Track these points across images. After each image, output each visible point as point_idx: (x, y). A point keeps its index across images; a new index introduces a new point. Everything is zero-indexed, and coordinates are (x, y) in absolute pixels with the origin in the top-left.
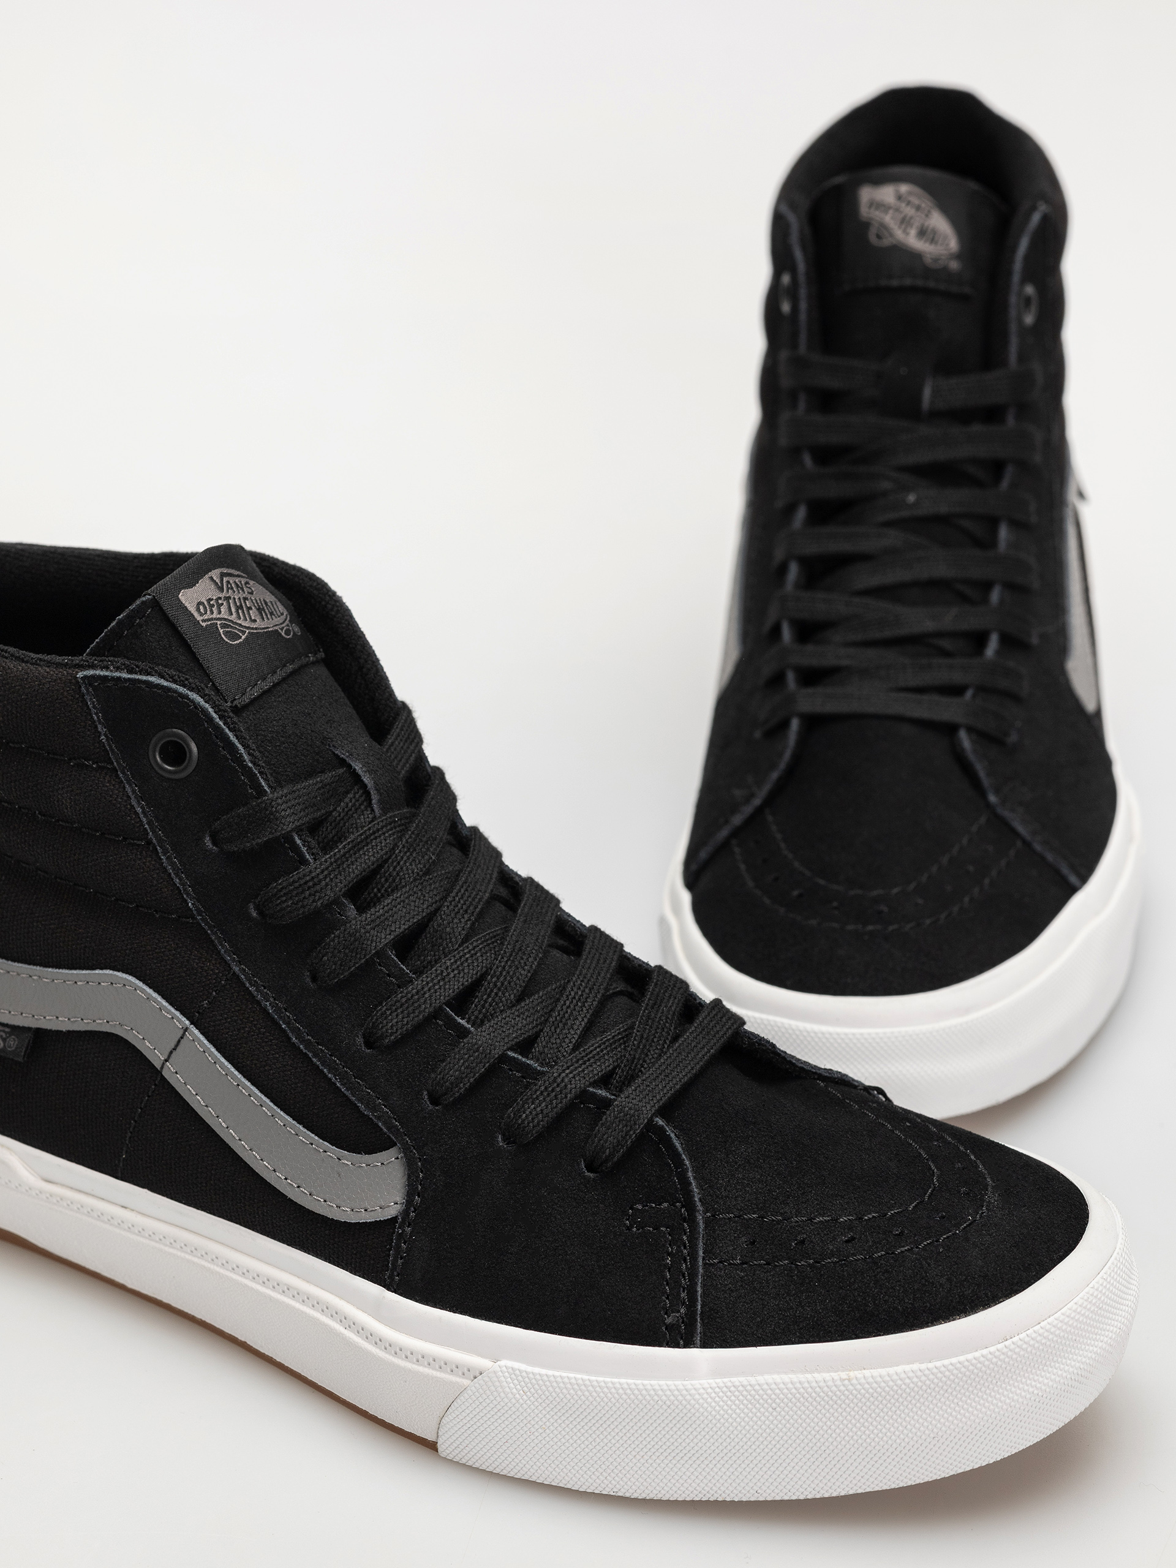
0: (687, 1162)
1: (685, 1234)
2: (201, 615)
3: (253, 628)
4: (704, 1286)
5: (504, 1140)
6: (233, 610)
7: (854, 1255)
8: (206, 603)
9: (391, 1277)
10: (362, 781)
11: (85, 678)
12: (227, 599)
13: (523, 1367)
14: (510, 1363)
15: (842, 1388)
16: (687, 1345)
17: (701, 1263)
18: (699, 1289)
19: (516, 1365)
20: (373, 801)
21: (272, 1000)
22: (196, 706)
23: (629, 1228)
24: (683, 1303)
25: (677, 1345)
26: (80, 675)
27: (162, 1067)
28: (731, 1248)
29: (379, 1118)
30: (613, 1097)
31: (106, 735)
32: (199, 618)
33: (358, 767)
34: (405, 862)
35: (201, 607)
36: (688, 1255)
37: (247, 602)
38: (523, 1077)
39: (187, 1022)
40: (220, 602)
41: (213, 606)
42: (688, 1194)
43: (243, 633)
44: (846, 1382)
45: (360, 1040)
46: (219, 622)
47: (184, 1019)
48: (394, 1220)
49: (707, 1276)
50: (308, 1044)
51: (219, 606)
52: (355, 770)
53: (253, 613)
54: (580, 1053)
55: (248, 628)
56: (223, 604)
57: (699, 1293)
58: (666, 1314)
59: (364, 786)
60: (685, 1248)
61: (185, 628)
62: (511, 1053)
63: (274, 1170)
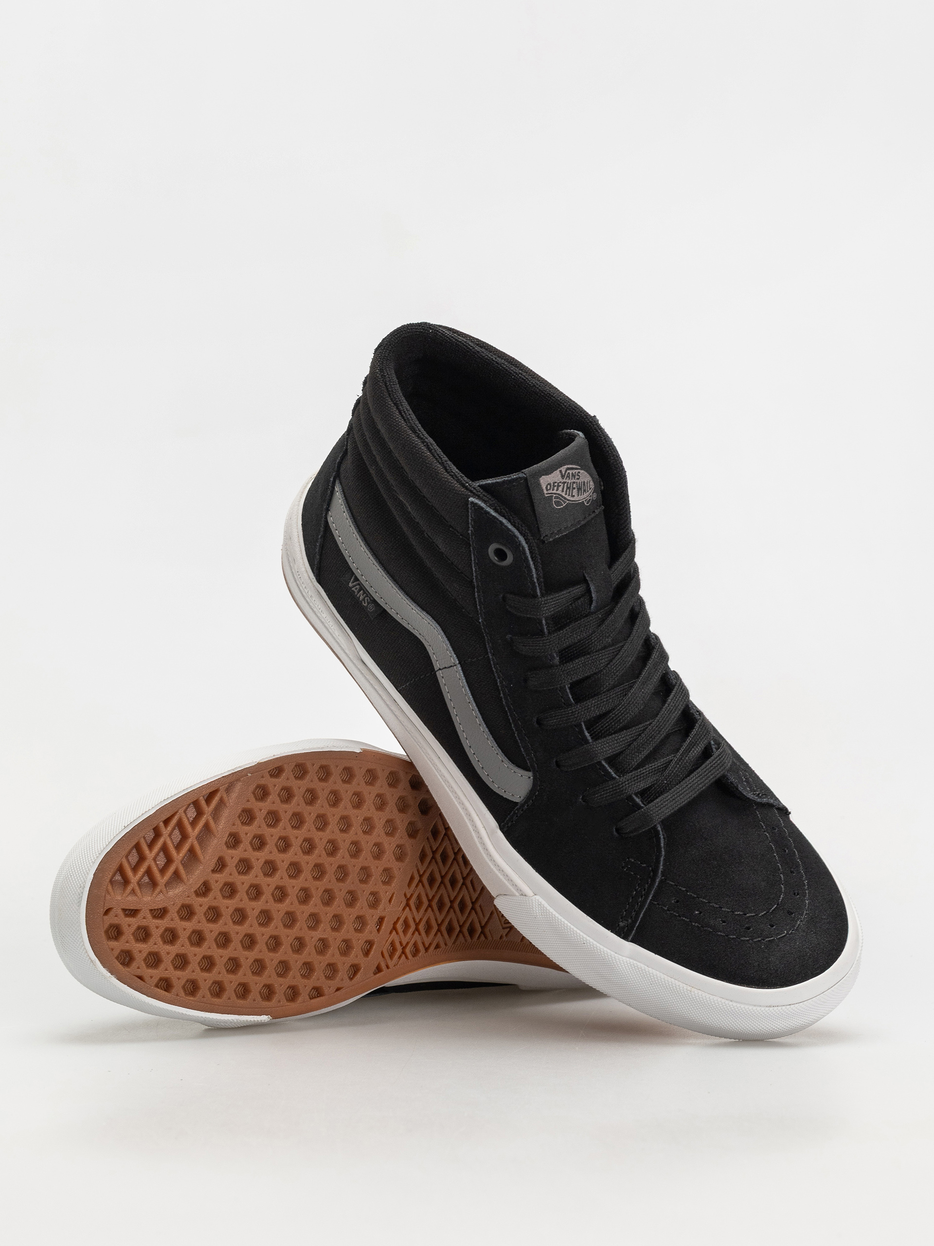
0: (663, 853)
1: (647, 884)
2: (547, 490)
3: (571, 501)
4: (644, 914)
5: (582, 799)
6: (565, 490)
7: (721, 932)
8: (552, 484)
9: (503, 826)
10: (592, 595)
11: (472, 503)
12: (564, 483)
13: (546, 905)
14: (541, 900)
15: (686, 993)
16: (624, 938)
17: (649, 901)
18: (641, 915)
19: (544, 902)
20: (592, 605)
21: (501, 679)
22: (520, 544)
23: (623, 867)
24: (631, 917)
25: (619, 936)
26: (471, 499)
27: (437, 671)
28: (666, 900)
29: (528, 759)
30: (643, 805)
31: (472, 531)
32: (545, 492)
33: (592, 588)
34: (595, 641)
35: (549, 486)
36: (644, 895)
37: (574, 485)
38: (605, 775)
39: (458, 662)
40: (560, 484)
41: (555, 486)
42: (657, 867)
43: (565, 502)
44: (689, 992)
45: (535, 719)
46: (555, 496)
47: (457, 660)
48: (516, 803)
49: (649, 909)
50: (509, 709)
51: (558, 486)
52: (590, 588)
53: (575, 492)
54: (637, 773)
55: (568, 500)
56: (561, 486)
57: (640, 917)
58: (621, 918)
59: (591, 597)
60: (644, 890)
61: (536, 496)
62: (603, 763)
63: (470, 747)
